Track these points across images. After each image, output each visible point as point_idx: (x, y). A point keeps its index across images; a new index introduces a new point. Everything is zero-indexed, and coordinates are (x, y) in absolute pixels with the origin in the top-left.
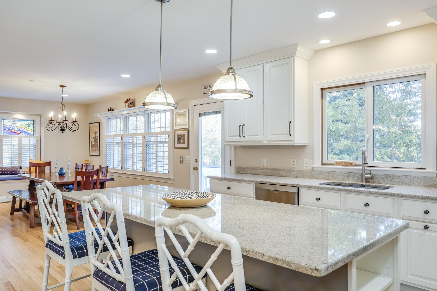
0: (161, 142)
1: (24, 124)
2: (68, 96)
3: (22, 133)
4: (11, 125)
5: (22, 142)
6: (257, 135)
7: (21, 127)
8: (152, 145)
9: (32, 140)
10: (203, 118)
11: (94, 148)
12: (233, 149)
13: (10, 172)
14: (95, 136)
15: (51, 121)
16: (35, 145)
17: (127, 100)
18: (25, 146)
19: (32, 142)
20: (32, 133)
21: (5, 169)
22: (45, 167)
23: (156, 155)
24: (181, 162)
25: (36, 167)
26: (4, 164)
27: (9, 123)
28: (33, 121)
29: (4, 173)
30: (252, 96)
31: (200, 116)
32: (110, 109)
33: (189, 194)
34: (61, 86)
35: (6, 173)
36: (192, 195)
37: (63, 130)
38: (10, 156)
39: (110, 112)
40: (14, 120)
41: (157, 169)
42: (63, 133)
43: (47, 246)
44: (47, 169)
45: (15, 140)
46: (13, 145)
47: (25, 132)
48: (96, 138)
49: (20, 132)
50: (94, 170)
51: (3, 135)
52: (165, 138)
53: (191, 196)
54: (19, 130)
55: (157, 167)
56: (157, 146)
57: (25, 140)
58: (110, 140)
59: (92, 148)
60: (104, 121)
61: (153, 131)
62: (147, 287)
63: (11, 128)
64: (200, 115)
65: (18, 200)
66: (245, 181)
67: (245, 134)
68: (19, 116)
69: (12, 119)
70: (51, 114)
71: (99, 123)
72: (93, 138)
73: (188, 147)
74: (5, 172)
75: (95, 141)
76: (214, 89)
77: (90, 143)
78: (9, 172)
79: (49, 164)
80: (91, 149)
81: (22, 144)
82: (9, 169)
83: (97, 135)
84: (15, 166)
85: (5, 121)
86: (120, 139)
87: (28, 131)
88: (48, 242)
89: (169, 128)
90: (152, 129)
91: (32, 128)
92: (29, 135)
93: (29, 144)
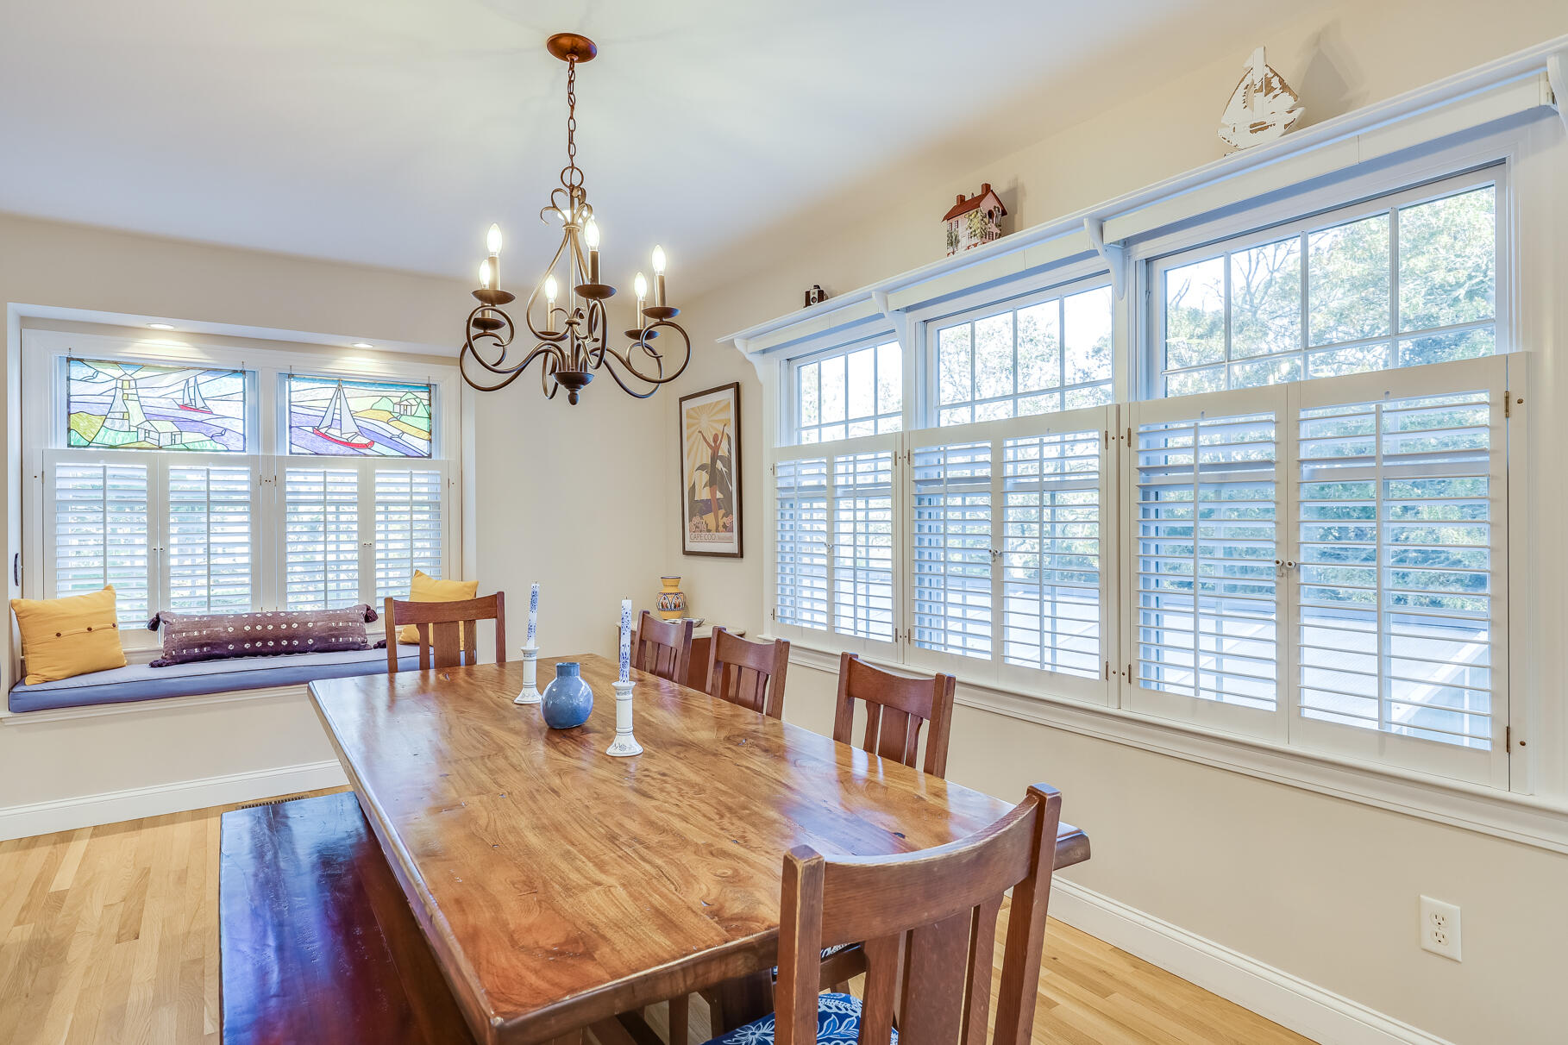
1: (387, 402)
3: (377, 447)
4: (326, 404)
5: (378, 489)
7: (371, 414)
9: (424, 483)
11: (710, 518)
13: (318, 639)
14: (714, 458)
16: (437, 504)
18: (392, 508)
19: (425, 489)
20: (423, 446)
21: (289, 625)
25: (422, 626)
26: (290, 598)
28: (429, 386)
29: (285, 643)
35: (296, 643)
38: (322, 558)
40: (340, 382)
44: (485, 629)
45: (344, 480)
46: (338, 504)
47: (391, 441)
48: (719, 465)
49: (366, 441)
51: (288, 454)
54: (361, 431)
57: (391, 483)
59: (696, 520)
60: (766, 379)
63: (327, 422)
68: (361, 360)
69: (325, 379)
71: (737, 387)
72: (702, 467)
74: (290, 639)
75: (715, 480)
77: (687, 495)
78: (311, 642)
80: (690, 520)
81: (378, 498)
82: (310, 625)
83: (723, 450)
84: (342, 606)
85: (295, 385)
87: (405, 437)
91: (424, 424)
92: (410, 456)
93: (407, 498)
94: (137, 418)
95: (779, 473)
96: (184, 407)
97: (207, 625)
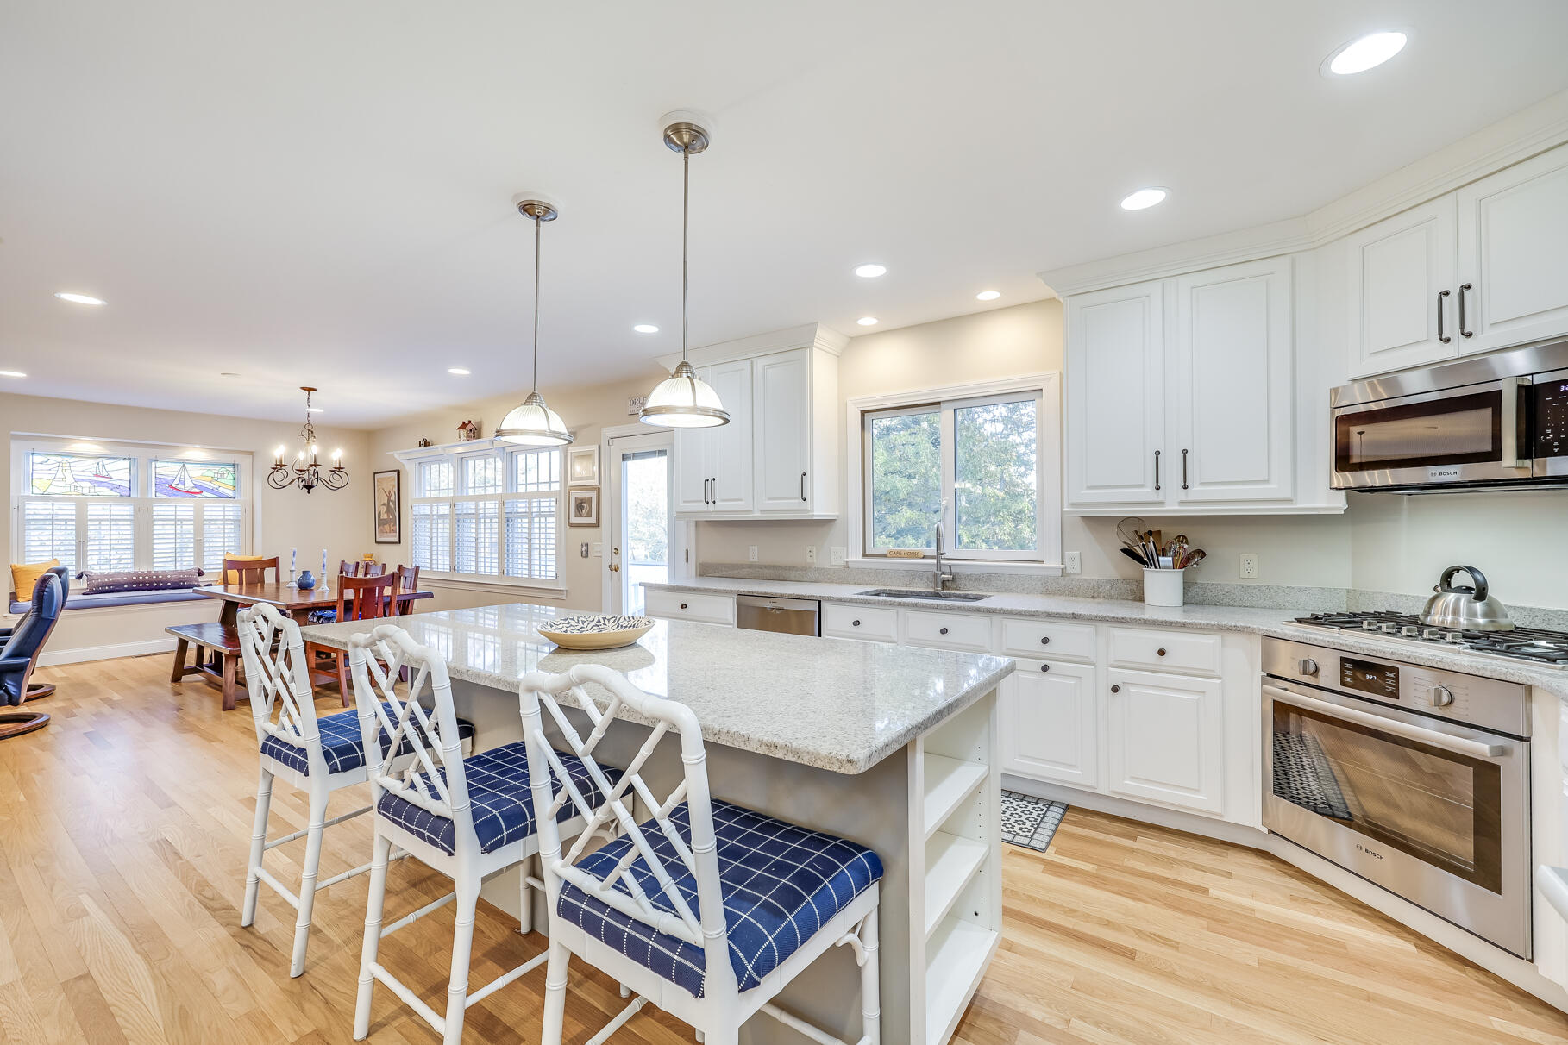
0: (540, 514)
1: (210, 472)
2: (322, 411)
3: (204, 493)
4: (176, 473)
5: (205, 513)
6: (741, 500)
7: (203, 479)
8: (519, 520)
9: (231, 510)
10: (630, 464)
11: (387, 527)
12: (692, 528)
13: (172, 583)
14: (389, 500)
15: (280, 466)
16: (239, 521)
17: (464, 423)
18: (212, 522)
19: (231, 513)
20: (231, 493)
21: (157, 577)
22: (263, 570)
23: (530, 540)
24: (584, 555)
25: (240, 571)
26: (155, 565)
27: (170, 469)
28: (234, 465)
29: (155, 585)
30: (726, 421)
31: (623, 460)
32: (423, 442)
33: (599, 621)
34: (303, 388)
35: (161, 585)
36: (605, 624)
37: (309, 487)
38: (174, 545)
39: (423, 448)
40: (184, 463)
41: (530, 570)
42: (309, 492)
43: (263, 750)
44: (269, 574)
45: (185, 508)
46: (181, 520)
47: (212, 491)
48: (391, 504)
49: (198, 491)
50: (386, 574)
51: (154, 497)
52: (548, 504)
53: (603, 626)
54: (196, 486)
55: (530, 565)
56: (531, 523)
57: (213, 510)
58: (425, 509)
59: (381, 527)
60: (409, 470)
61: (521, 489)
62: (503, 824)
63: (177, 481)
64: (625, 457)
65: (192, 646)
66: (715, 592)
67: (717, 498)
68: (195, 453)
69: (178, 461)
70: (279, 451)
71: (398, 472)
72: (383, 504)
73: (598, 525)
74: (158, 583)
75: (389, 510)
76: (650, 404)
77: (377, 517)
78: (169, 584)
79: (274, 563)
80: (379, 528)
81: (205, 518)
82: (169, 576)
83: (393, 498)
84: (184, 568)
85: (158, 464)
86: (447, 507)
87: (220, 489)
88: (266, 740)
89: (558, 484)
90: (519, 487)
91: (231, 482)
92: (222, 496)
93: (222, 517)
94: (70, 480)
95: (414, 508)
96: (96, 475)
97: (112, 576)
